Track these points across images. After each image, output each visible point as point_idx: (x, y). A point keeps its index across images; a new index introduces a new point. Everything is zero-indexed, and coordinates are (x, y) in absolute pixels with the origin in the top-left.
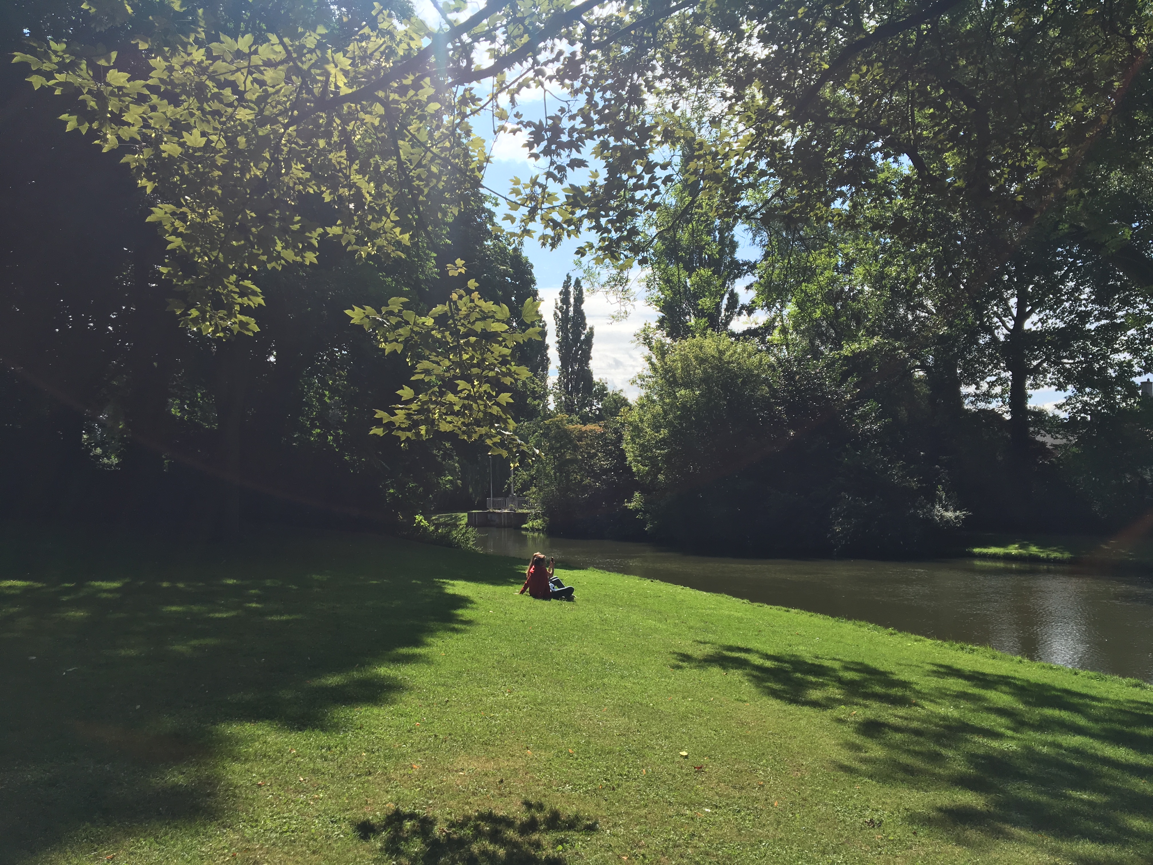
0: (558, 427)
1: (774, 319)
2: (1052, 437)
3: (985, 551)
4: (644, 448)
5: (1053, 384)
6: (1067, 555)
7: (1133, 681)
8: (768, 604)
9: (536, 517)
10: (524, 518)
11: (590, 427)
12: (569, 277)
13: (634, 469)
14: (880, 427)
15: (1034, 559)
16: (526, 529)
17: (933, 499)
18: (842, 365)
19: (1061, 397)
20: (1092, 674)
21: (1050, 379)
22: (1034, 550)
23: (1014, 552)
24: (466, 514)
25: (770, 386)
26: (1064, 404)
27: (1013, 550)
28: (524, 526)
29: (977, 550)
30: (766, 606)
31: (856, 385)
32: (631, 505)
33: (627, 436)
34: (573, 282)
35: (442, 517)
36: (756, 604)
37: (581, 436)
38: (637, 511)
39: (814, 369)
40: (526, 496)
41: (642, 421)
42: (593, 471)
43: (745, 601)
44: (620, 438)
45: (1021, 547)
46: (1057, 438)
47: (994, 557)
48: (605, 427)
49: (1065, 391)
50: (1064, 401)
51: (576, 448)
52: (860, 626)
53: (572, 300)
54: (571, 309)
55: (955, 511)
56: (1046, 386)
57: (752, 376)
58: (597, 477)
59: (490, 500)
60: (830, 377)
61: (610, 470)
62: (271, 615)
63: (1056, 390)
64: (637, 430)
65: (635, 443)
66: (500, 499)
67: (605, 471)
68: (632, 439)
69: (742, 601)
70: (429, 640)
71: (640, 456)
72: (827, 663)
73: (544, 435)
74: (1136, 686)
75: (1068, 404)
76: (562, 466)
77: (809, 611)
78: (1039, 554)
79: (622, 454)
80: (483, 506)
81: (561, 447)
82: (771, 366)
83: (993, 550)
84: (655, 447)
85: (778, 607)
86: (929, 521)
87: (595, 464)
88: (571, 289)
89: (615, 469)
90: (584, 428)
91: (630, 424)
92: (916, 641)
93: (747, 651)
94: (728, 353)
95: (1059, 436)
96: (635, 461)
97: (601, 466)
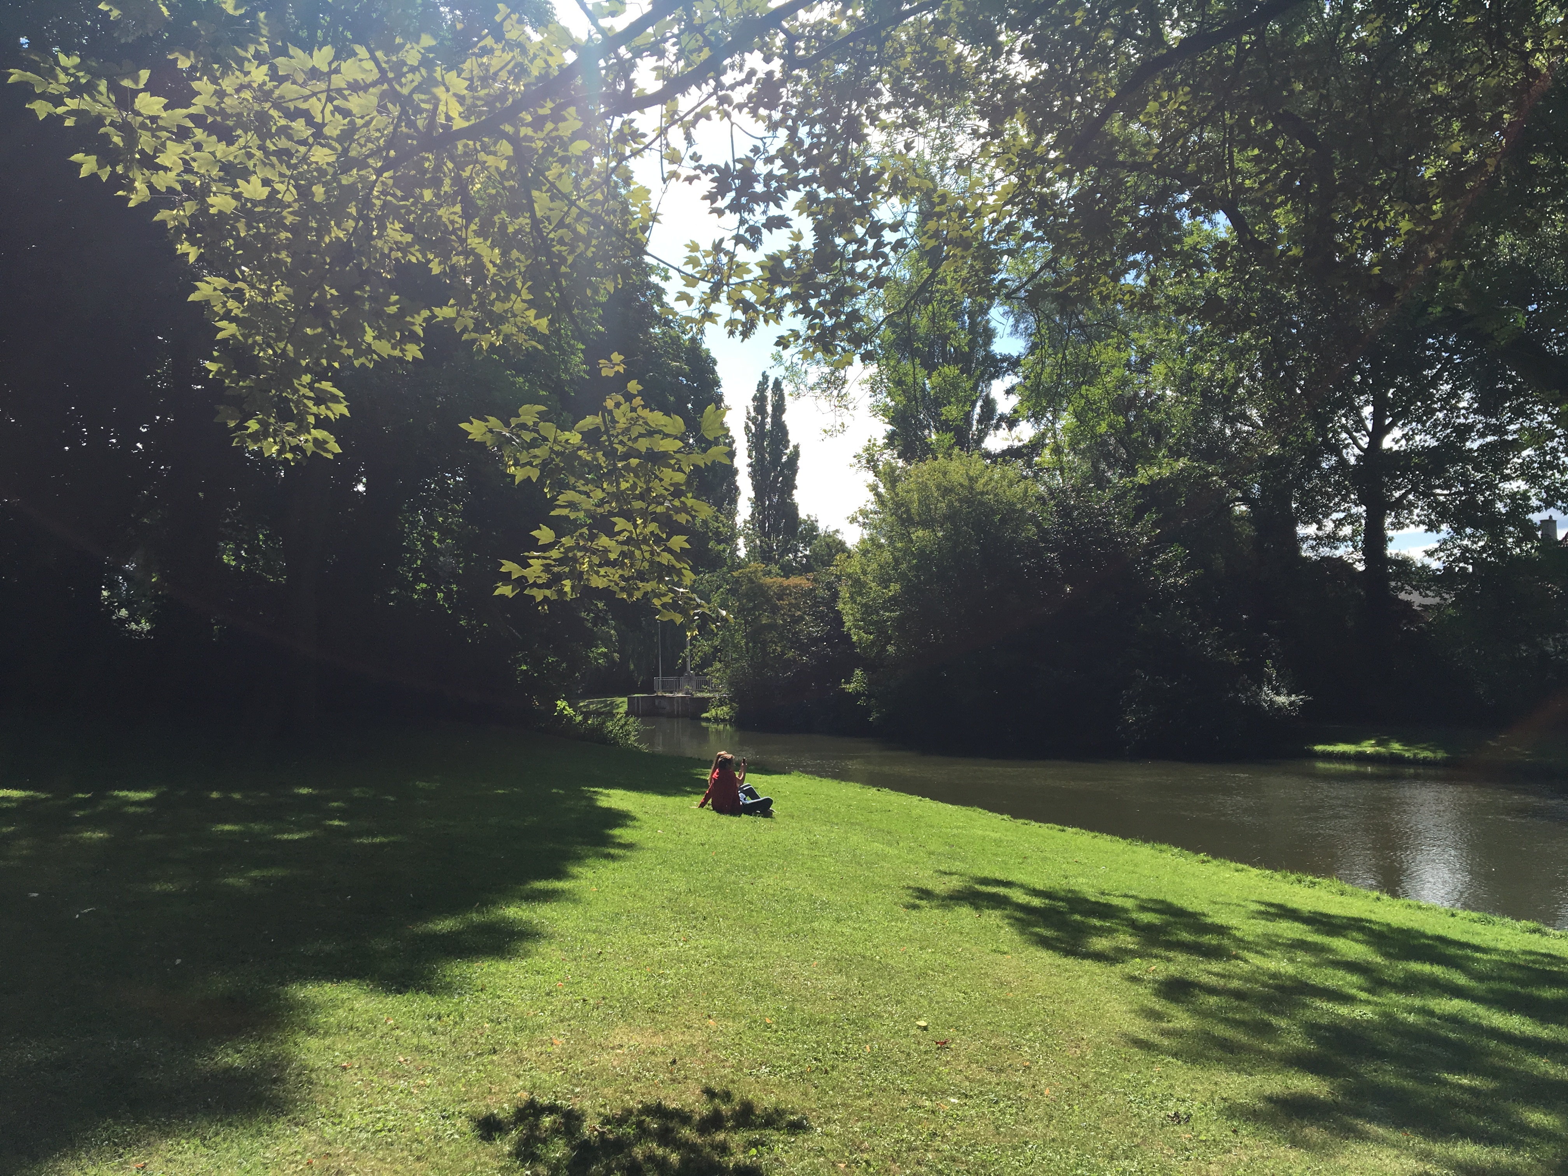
0: (751, 581)
1: (1043, 435)
2: (1420, 593)
3: (1330, 748)
4: (868, 610)
5: (1424, 523)
6: (1440, 755)
7: (1531, 925)
8: (1036, 821)
9: (722, 702)
10: (704, 704)
11: (794, 580)
12: (765, 377)
13: (855, 638)
14: (1188, 581)
15: (1396, 760)
16: (708, 720)
17: (1260, 679)
18: (1136, 497)
19: (1432, 541)
20: (1475, 915)
21: (1418, 516)
22: (1396, 747)
23: (1369, 750)
24: (626, 699)
25: (1038, 525)
26: (1436, 550)
27: (1368, 747)
28: (704, 715)
29: (1319, 748)
30: (1033, 823)
31: (1156, 525)
32: (850, 687)
33: (844, 592)
34: (771, 383)
35: (592, 703)
36: (1020, 821)
37: (782, 593)
38: (858, 695)
39: (1098, 503)
40: (707, 674)
41: (865, 573)
42: (798, 640)
43: (1005, 817)
44: (835, 596)
45: (1379, 744)
46: (1427, 596)
47: (1343, 757)
48: (815, 580)
49: (1438, 532)
50: (1437, 545)
51: (775, 610)
52: (1161, 851)
53: (769, 409)
54: (769, 420)
55: (1289, 695)
56: (1412, 526)
57: (1015, 511)
58: (803, 648)
59: (658, 680)
60: (1119, 513)
61: (821, 639)
62: (360, 837)
63: (1426, 531)
64: (858, 585)
65: (855, 602)
66: (672, 679)
67: (815, 641)
68: (852, 597)
69: (1001, 817)
70: (576, 870)
71: (863, 620)
72: (1117, 901)
73: (732, 592)
74: (1534, 931)
75: (1442, 550)
76: (756, 634)
77: (1092, 830)
78: (1404, 753)
79: (838, 619)
80: (648, 687)
81: (755, 608)
82: (1040, 498)
83: (1341, 748)
84: (883, 608)
85: (1050, 825)
86: (1255, 708)
87: (801, 631)
88: (769, 393)
89: (828, 638)
90: (786, 582)
91: (849, 576)
92: (1237, 871)
93: (1008, 884)
94: (982, 481)
95: (1431, 594)
96: (856, 627)
97: (809, 633)
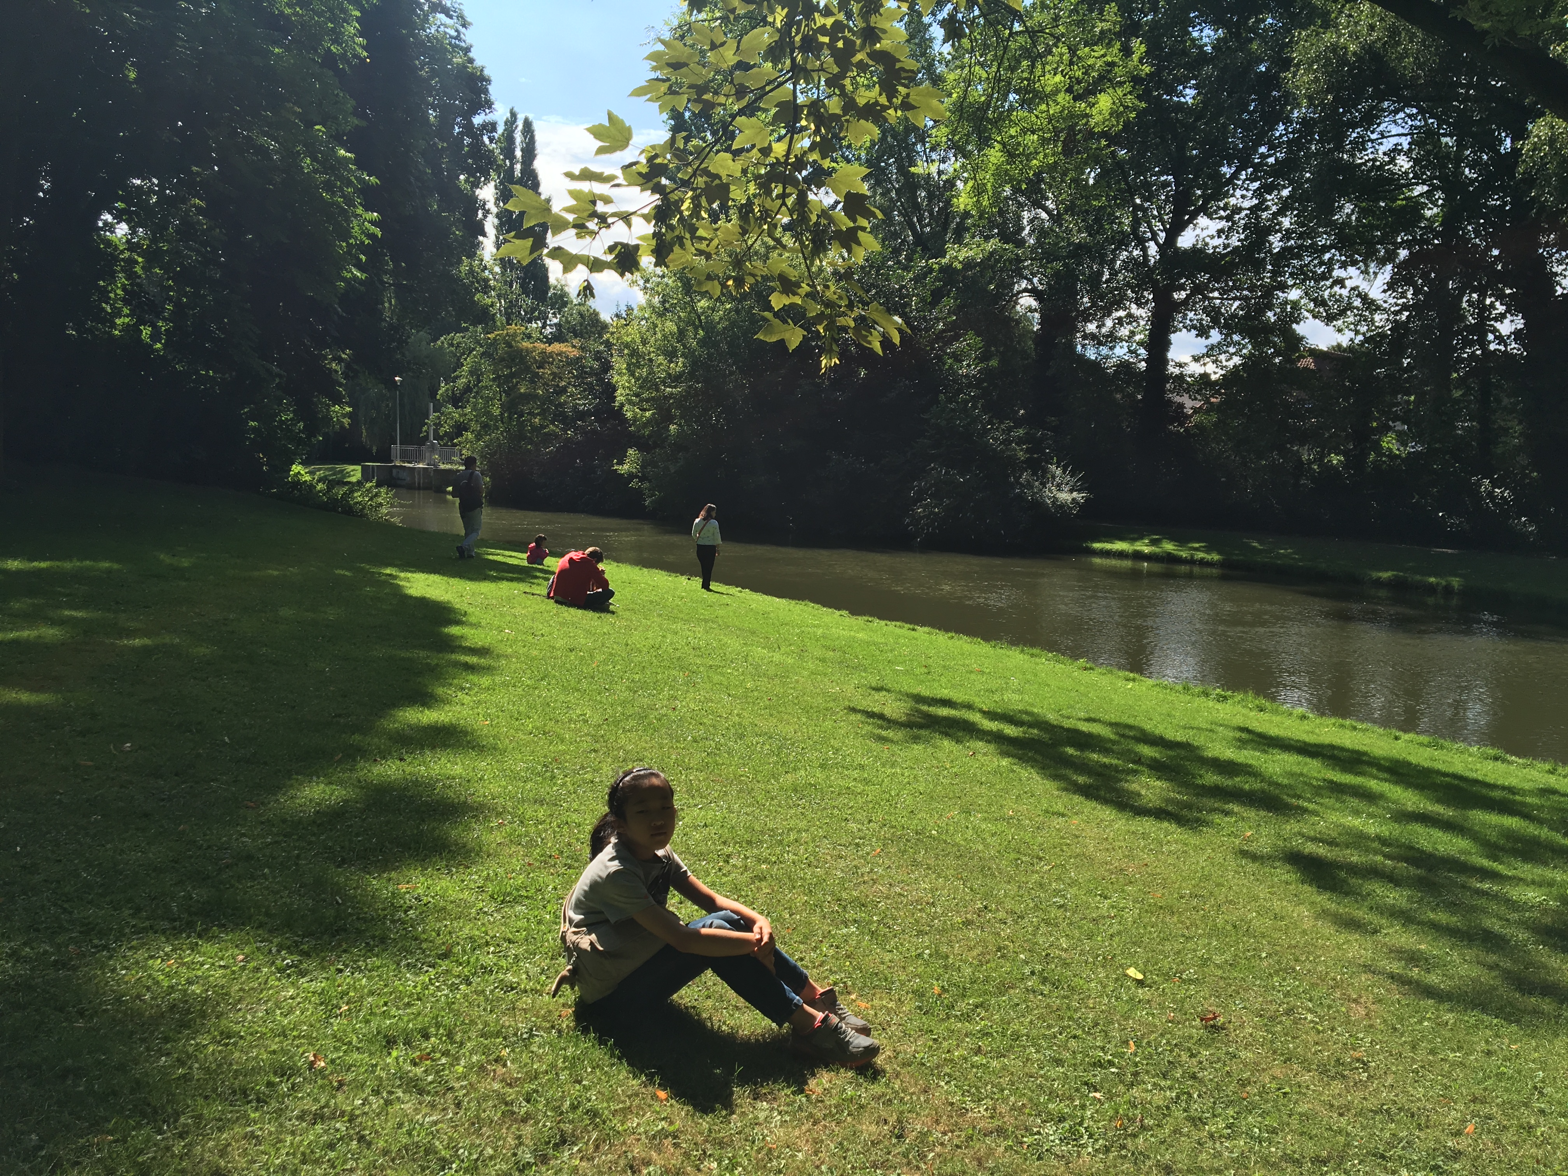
0: (509, 345)
3: (1108, 546)
4: (647, 383)
6: (1215, 557)
11: (556, 347)
12: (513, 115)
13: (629, 415)
14: (980, 372)
15: (1171, 559)
17: (1044, 478)
18: (937, 279)
22: (1169, 547)
23: (1146, 550)
24: (359, 468)
27: (1144, 547)
29: (1097, 546)
31: (952, 310)
32: (624, 469)
33: (619, 363)
34: (520, 124)
37: (545, 360)
38: (631, 476)
40: (455, 445)
41: (644, 342)
42: (562, 413)
44: (607, 367)
45: (1154, 543)
47: (1121, 555)
48: (582, 348)
51: (535, 378)
53: (518, 153)
54: (518, 166)
55: (1071, 492)
59: (396, 448)
60: (917, 295)
61: (588, 413)
65: (632, 375)
66: (411, 447)
67: (583, 415)
68: (628, 369)
73: (487, 356)
75: (1208, 356)
76: (513, 405)
78: (1177, 552)
80: (385, 456)
81: (512, 375)
83: (1120, 546)
84: (664, 382)
86: (1038, 505)
87: (566, 403)
88: (518, 137)
89: (597, 412)
90: (549, 349)
96: (630, 402)
97: (575, 406)
